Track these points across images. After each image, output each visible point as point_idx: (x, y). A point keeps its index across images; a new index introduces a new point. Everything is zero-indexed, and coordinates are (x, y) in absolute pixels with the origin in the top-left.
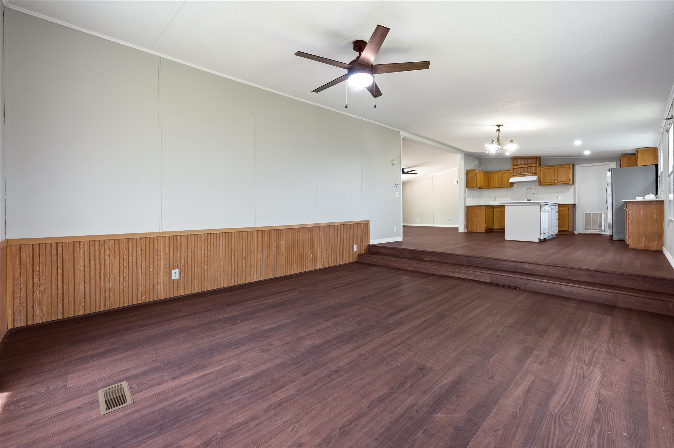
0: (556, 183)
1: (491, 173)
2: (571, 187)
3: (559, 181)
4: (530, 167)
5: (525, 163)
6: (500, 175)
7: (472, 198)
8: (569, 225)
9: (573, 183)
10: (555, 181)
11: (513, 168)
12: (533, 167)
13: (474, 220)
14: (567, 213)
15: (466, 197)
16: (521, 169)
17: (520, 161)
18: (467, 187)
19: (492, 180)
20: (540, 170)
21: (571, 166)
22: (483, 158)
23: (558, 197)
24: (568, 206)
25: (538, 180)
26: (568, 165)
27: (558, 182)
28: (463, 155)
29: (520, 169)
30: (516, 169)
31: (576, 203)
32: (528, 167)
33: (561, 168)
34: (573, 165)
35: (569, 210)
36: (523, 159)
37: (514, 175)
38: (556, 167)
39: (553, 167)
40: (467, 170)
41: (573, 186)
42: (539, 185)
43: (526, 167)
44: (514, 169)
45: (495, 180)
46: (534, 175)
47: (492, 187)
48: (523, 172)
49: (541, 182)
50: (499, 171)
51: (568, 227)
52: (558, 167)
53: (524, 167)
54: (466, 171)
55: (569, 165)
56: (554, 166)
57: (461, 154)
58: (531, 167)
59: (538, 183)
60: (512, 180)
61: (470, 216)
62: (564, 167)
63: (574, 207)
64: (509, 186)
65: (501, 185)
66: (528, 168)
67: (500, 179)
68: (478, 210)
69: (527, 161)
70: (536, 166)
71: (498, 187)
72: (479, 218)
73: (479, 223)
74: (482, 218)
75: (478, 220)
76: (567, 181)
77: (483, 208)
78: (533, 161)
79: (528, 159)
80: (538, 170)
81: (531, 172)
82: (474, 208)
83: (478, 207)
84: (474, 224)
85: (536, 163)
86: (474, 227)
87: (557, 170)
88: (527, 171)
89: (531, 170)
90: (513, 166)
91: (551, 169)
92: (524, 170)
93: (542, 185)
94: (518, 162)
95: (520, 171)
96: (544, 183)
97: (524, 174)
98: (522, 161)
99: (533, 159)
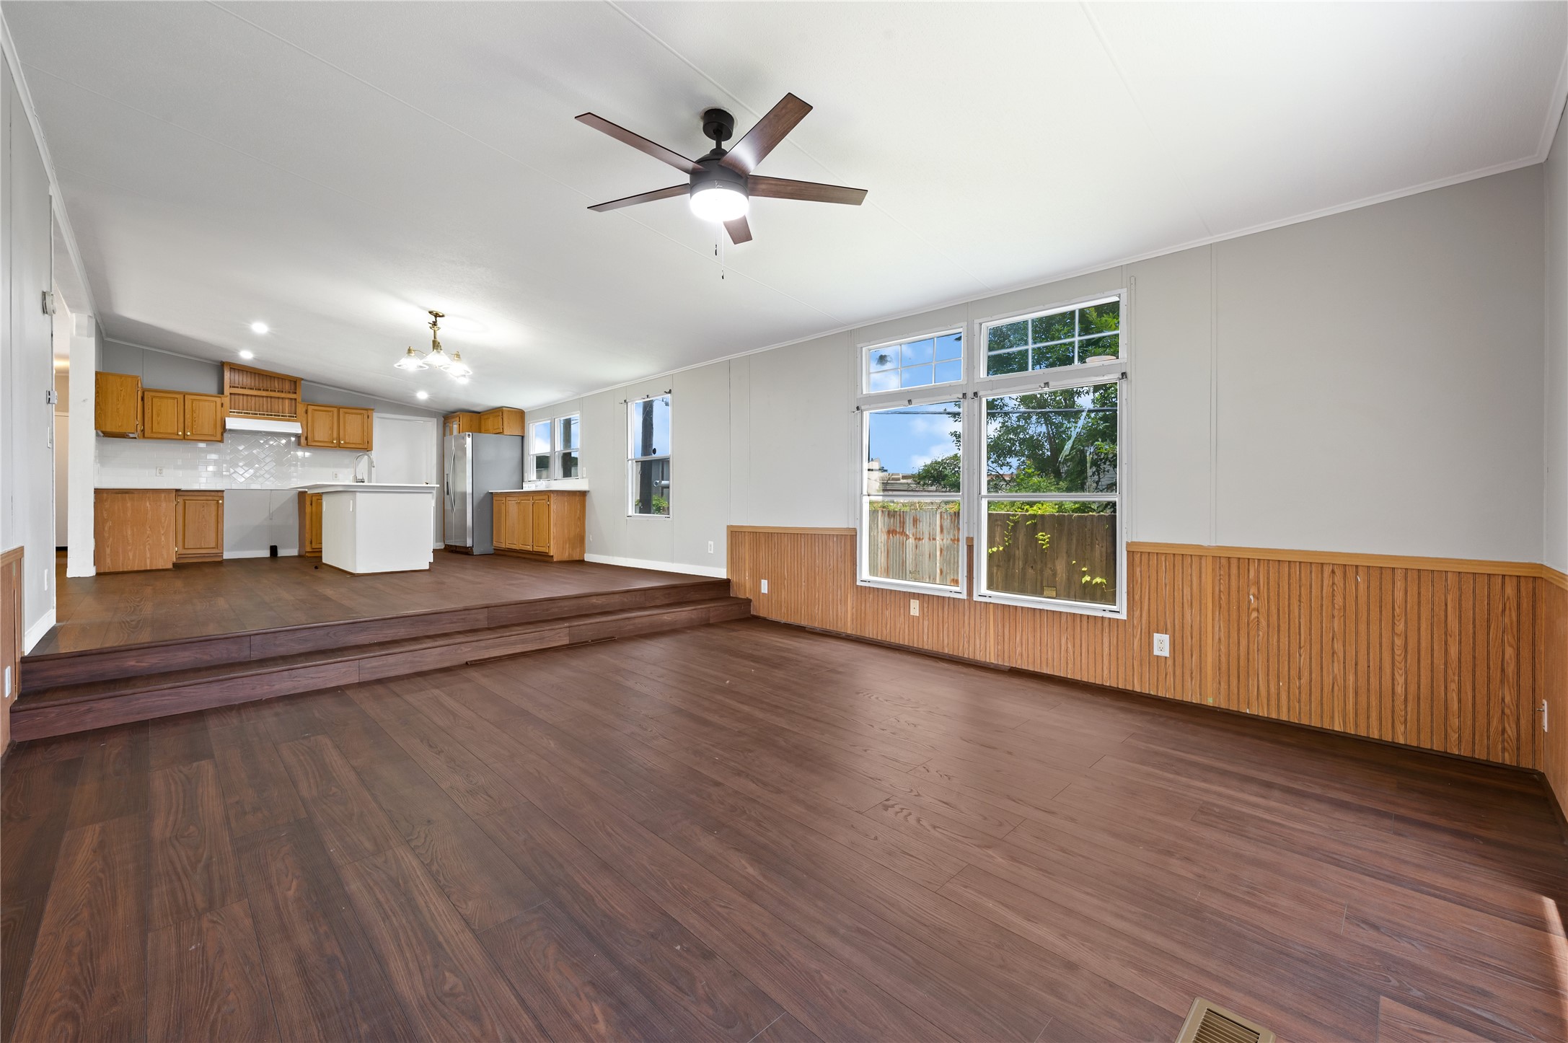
0: (341, 446)
1: (154, 394)
2: (365, 455)
3: (348, 441)
4: (279, 398)
5: (261, 385)
6: (188, 403)
9: (368, 449)
10: (339, 440)
11: (231, 394)
12: (287, 401)
13: (129, 532)
16: (253, 398)
17: (249, 379)
18: (95, 429)
19: (158, 415)
20: (304, 410)
21: (366, 413)
23: (336, 474)
25: (303, 433)
27: (345, 443)
29: (249, 398)
30: (237, 397)
33: (352, 414)
34: (370, 411)
36: (259, 374)
37: (234, 411)
38: (341, 410)
39: (335, 410)
41: (369, 454)
43: (267, 397)
44: (233, 396)
45: (167, 415)
46: (289, 420)
47: (160, 436)
48: (257, 409)
49: (308, 439)
50: (183, 394)
52: (345, 410)
53: (263, 397)
55: (367, 409)
56: (339, 408)
58: (280, 400)
60: (232, 423)
61: (109, 524)
62: (357, 413)
64: (219, 437)
65: (192, 433)
66: (273, 400)
67: (188, 416)
68: (148, 504)
69: (269, 382)
70: (296, 399)
71: (182, 437)
72: (148, 527)
73: (150, 542)
74: (163, 527)
75: (148, 532)
76: (363, 443)
77: (165, 496)
78: (287, 386)
79: (273, 379)
80: (301, 409)
81: (281, 411)
82: (131, 495)
83: (148, 495)
84: (130, 548)
85: (296, 393)
86: (131, 555)
87: (344, 417)
88: (269, 408)
89: (280, 407)
90: (230, 387)
91: (331, 413)
92: (261, 403)
93: (311, 444)
94: (244, 380)
95: (251, 403)
96: (314, 440)
97: (257, 414)
98: (256, 379)
99: (287, 381)
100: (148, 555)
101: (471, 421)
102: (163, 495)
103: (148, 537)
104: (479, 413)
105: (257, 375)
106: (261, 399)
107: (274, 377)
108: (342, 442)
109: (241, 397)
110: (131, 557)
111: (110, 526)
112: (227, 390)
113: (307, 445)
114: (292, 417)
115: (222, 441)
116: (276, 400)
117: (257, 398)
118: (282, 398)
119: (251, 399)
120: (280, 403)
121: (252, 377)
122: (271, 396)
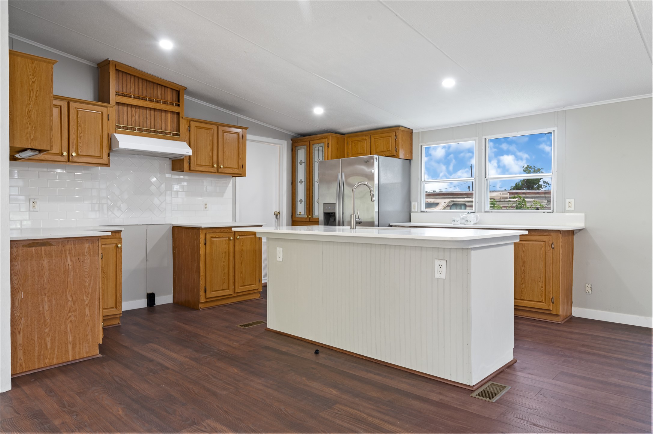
0: (220, 171)
3: (227, 165)
4: (162, 111)
5: (145, 94)
8: (259, 275)
10: (218, 162)
11: (117, 104)
12: (169, 115)
14: (257, 247)
16: (137, 110)
20: (187, 126)
21: (245, 134)
23: (206, 205)
26: (241, 130)
27: (224, 168)
30: (121, 107)
32: (155, 109)
33: (229, 132)
36: (142, 79)
37: (120, 126)
38: (220, 128)
39: (215, 128)
41: (231, 180)
43: (150, 109)
46: (173, 140)
48: (141, 123)
50: (69, 100)
51: (258, 283)
52: (224, 129)
53: (146, 108)
56: (218, 125)
58: (163, 114)
62: (234, 133)
64: (105, 159)
65: (78, 154)
66: (156, 113)
67: (73, 131)
68: (69, 259)
69: (152, 91)
70: (178, 114)
71: (66, 160)
72: (69, 296)
73: (73, 318)
74: (87, 294)
75: (69, 303)
76: (239, 168)
77: (89, 247)
78: (170, 96)
79: (155, 85)
80: (184, 126)
81: (163, 128)
82: (48, 248)
83: (69, 246)
84: (47, 330)
85: (179, 105)
86: (48, 340)
87: (223, 135)
88: (153, 123)
89: (163, 123)
90: (116, 95)
91: (211, 132)
92: (145, 116)
93: (194, 169)
94: (129, 86)
95: (135, 117)
96: (197, 165)
97: (142, 130)
98: (141, 86)
99: (169, 90)
100: (70, 339)
101: (337, 143)
102: (86, 246)
103: (70, 311)
104: (344, 134)
106: (145, 111)
107: (158, 84)
108: (222, 166)
109: (125, 108)
110: (49, 345)
111: (22, 299)
112: (113, 98)
113: (190, 169)
114: (176, 135)
115: (107, 165)
116: (160, 113)
117: (141, 111)
118: (166, 111)
119: (135, 111)
120: (163, 118)
121: (136, 83)
122: (155, 108)
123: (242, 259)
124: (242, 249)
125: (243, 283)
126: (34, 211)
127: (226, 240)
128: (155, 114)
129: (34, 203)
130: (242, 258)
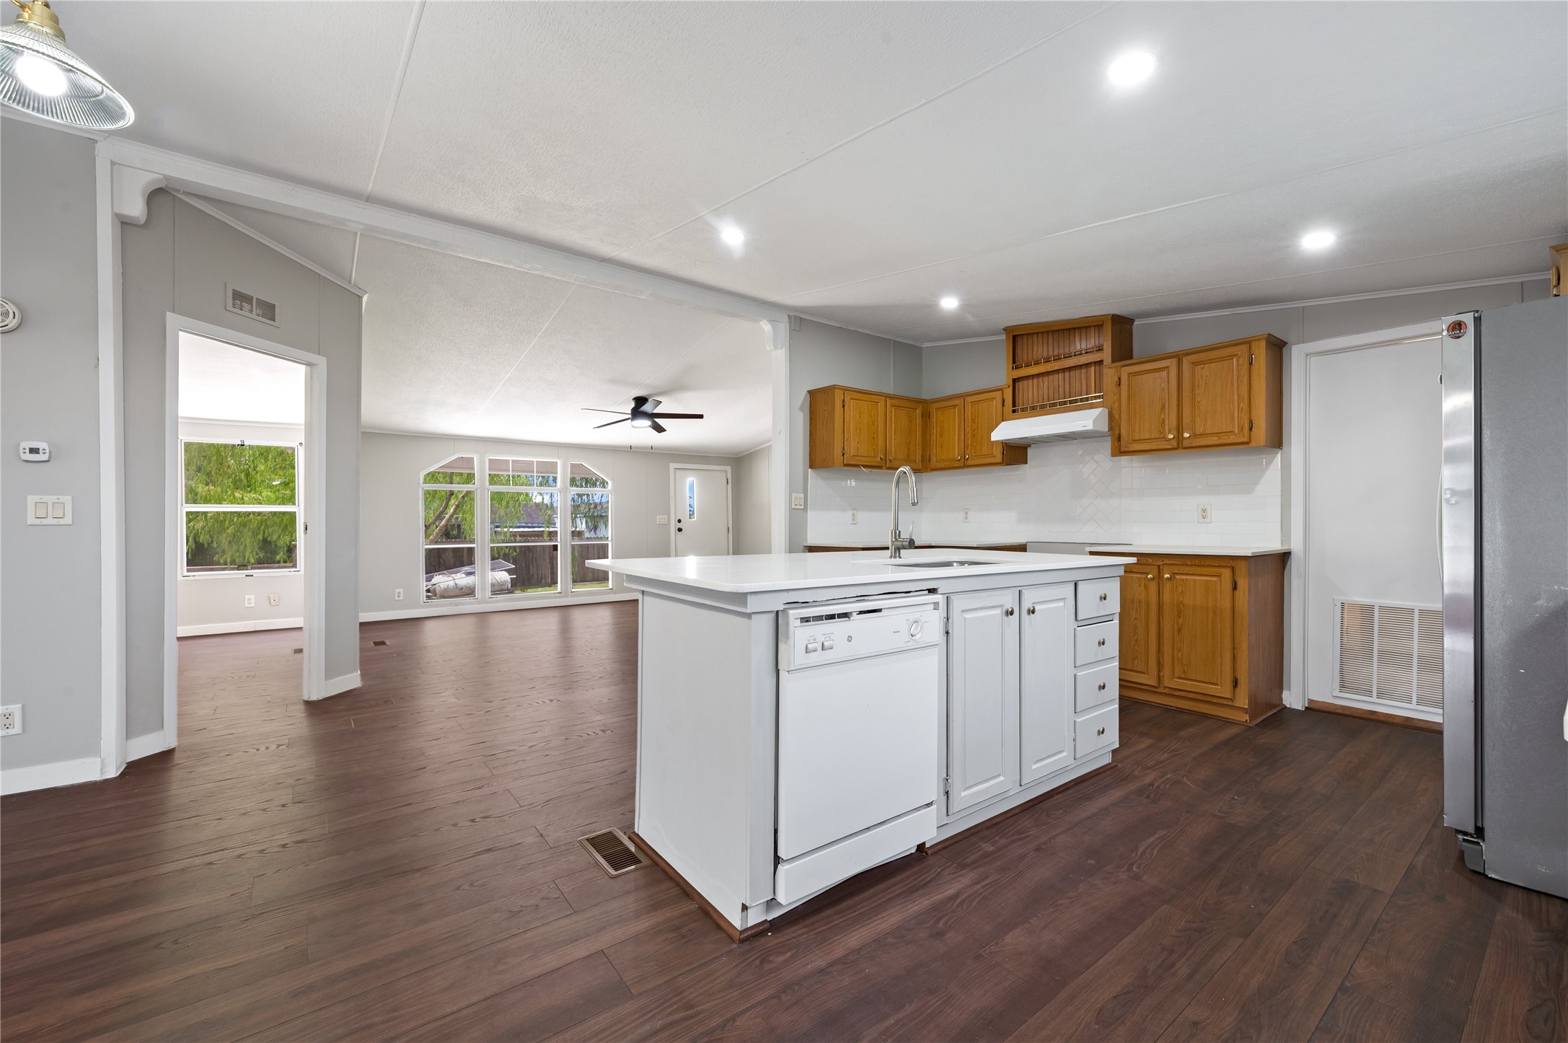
0: (1186, 444)
1: (937, 405)
2: (1269, 463)
3: (1199, 430)
4: (1080, 367)
5: (1059, 351)
6: (969, 407)
7: (850, 513)
8: (1234, 668)
9: (1277, 440)
10: (1179, 431)
11: (1014, 381)
12: (1092, 368)
14: (1228, 605)
15: (805, 509)
16: (1046, 378)
17: (1040, 348)
18: (811, 467)
19: (941, 435)
20: (1116, 379)
21: (1261, 354)
22: (925, 345)
23: (1204, 511)
24: (1233, 569)
25: (1111, 428)
26: (1245, 347)
27: (1194, 436)
28: (784, 327)
29: (1040, 379)
30: (1025, 382)
31: (1296, 545)
32: (1070, 369)
33: (1210, 361)
34: (1278, 347)
35: (1235, 588)
36: (1051, 332)
37: (1017, 409)
38: (1185, 359)
39: (1172, 363)
40: (810, 392)
41: (1279, 455)
42: (1113, 455)
43: (1063, 370)
44: (1021, 383)
45: (949, 433)
46: (1091, 407)
47: (943, 465)
48: (1051, 396)
49: (1119, 439)
50: (963, 396)
51: (1229, 685)
52: (1193, 358)
53: (1057, 371)
54: (802, 396)
55: (1248, 342)
56: (1179, 357)
57: (771, 321)
58: (1084, 371)
59: (1107, 445)
60: (1007, 431)
62: (1222, 359)
63: (1284, 569)
64: (999, 459)
65: (969, 456)
66: (1072, 373)
67: (968, 430)
69: (1066, 343)
70: (1102, 362)
76: (1238, 431)
78: (1093, 339)
79: (1072, 332)
80: (1110, 379)
81: (1084, 392)
87: (1193, 374)
88: (1067, 390)
89: (1084, 385)
90: (1013, 369)
91: (1164, 374)
92: (1056, 384)
93: (1126, 449)
94: (1035, 349)
95: (1043, 389)
96: (1133, 440)
97: (1054, 405)
98: (1051, 343)
99: (1092, 329)
105: (1050, 335)
106: (1055, 376)
107: (1074, 329)
108: (1187, 435)
109: (1030, 382)
112: (1010, 376)
113: (1120, 451)
114: (1098, 397)
116: (1080, 371)
117: (1051, 377)
118: (1087, 365)
119: (1043, 381)
120: (1083, 375)
121: (1045, 341)
122: (1063, 367)
123: (1180, 623)
124: (1182, 602)
125: (1185, 672)
126: (966, 522)
127: (1139, 578)
128: (1071, 375)
129: (966, 513)
130: (1180, 621)
